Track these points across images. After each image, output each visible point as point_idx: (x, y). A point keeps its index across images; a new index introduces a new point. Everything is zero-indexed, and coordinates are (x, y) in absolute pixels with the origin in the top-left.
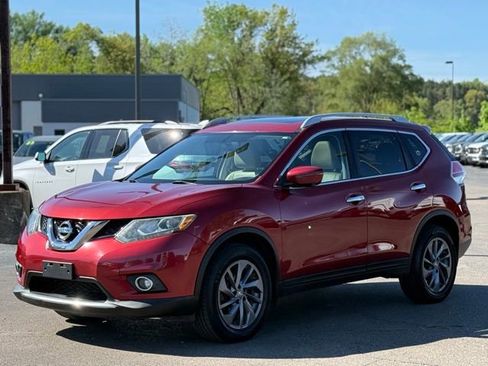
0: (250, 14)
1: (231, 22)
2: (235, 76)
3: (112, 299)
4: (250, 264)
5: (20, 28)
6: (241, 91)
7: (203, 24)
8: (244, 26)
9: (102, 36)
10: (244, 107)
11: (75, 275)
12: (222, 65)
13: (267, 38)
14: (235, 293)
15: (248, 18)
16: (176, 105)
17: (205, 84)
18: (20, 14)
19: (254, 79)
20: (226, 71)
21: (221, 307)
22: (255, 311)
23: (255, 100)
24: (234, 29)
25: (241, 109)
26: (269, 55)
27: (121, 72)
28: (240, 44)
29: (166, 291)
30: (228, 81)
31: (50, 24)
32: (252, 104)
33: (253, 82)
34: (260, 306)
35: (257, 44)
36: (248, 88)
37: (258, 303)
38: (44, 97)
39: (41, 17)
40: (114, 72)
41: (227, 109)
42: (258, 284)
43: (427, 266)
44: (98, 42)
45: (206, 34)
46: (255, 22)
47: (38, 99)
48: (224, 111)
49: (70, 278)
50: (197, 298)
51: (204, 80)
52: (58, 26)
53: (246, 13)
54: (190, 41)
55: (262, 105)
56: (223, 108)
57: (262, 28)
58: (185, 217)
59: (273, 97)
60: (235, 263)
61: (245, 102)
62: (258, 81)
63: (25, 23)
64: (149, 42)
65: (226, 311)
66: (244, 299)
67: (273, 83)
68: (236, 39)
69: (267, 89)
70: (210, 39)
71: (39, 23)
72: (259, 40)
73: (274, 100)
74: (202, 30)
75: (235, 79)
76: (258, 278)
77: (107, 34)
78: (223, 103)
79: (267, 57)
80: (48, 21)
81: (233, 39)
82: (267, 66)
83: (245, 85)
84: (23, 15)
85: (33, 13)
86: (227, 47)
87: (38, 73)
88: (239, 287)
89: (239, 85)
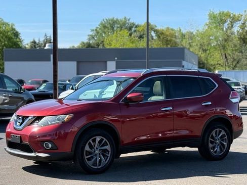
0: (232, 15)
1: (221, 20)
2: (224, 47)
3: (35, 152)
4: (103, 138)
5: (119, 26)
6: (227, 55)
7: (208, 22)
8: (229, 22)
9: (156, 28)
10: (228, 63)
11: (21, 141)
12: (217, 41)
13: (241, 28)
14: (94, 151)
15: (230, 17)
16: (181, 63)
17: (208, 52)
18: (119, 19)
19: (234, 49)
20: (219, 45)
21: (86, 157)
22: (106, 161)
23: (234, 60)
24: (224, 24)
25: (227, 64)
26: (242, 37)
27: (165, 47)
28: (226, 32)
29: (57, 149)
30: (220, 50)
31: (133, 23)
32: (232, 62)
33: (233, 50)
34: (109, 158)
35: (236, 31)
36: (230, 54)
37: (108, 157)
38: (118, 59)
39: (129, 20)
40: (162, 46)
41: (220, 64)
42: (108, 147)
43: (212, 143)
44: (154, 31)
45: (209, 26)
46: (234, 20)
47: (114, 60)
48: (218, 65)
49: (19, 142)
50: (73, 153)
51: (208, 50)
52: (136, 24)
53: (230, 15)
54: (201, 30)
55: (238, 63)
56: (218, 64)
57: (238, 22)
58: (68, 116)
59: (243, 58)
60: (95, 137)
61: (229, 61)
62: (236, 50)
63: (121, 23)
64: (182, 31)
65: (89, 159)
66: (100, 154)
67: (243, 51)
68: (224, 28)
69: (240, 54)
70: (211, 29)
71: (128, 23)
72: (236, 29)
73: (244, 59)
74: (207, 25)
75: (224, 49)
76: (108, 145)
77: (159, 28)
78: (218, 61)
79: (241, 38)
80: (132, 22)
81: (223, 29)
82: (240, 42)
83: (229, 52)
84: (120, 19)
85: (125, 18)
86: (220, 33)
87: (121, 47)
88: (97, 148)
89: (226, 52)
